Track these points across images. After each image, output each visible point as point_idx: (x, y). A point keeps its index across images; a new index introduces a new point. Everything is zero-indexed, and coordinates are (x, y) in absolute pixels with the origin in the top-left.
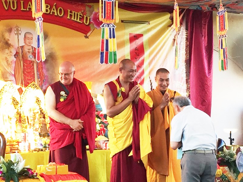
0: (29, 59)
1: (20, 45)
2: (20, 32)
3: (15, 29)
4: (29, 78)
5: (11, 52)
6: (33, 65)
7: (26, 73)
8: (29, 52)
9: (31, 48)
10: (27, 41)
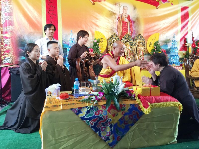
0: (125, 21)
1: (121, 13)
2: (121, 6)
3: (118, 4)
4: (125, 31)
5: (116, 17)
6: (127, 24)
7: (123, 28)
8: (125, 17)
9: (126, 15)
10: (125, 11)
